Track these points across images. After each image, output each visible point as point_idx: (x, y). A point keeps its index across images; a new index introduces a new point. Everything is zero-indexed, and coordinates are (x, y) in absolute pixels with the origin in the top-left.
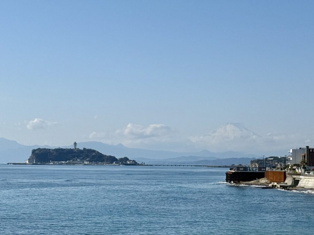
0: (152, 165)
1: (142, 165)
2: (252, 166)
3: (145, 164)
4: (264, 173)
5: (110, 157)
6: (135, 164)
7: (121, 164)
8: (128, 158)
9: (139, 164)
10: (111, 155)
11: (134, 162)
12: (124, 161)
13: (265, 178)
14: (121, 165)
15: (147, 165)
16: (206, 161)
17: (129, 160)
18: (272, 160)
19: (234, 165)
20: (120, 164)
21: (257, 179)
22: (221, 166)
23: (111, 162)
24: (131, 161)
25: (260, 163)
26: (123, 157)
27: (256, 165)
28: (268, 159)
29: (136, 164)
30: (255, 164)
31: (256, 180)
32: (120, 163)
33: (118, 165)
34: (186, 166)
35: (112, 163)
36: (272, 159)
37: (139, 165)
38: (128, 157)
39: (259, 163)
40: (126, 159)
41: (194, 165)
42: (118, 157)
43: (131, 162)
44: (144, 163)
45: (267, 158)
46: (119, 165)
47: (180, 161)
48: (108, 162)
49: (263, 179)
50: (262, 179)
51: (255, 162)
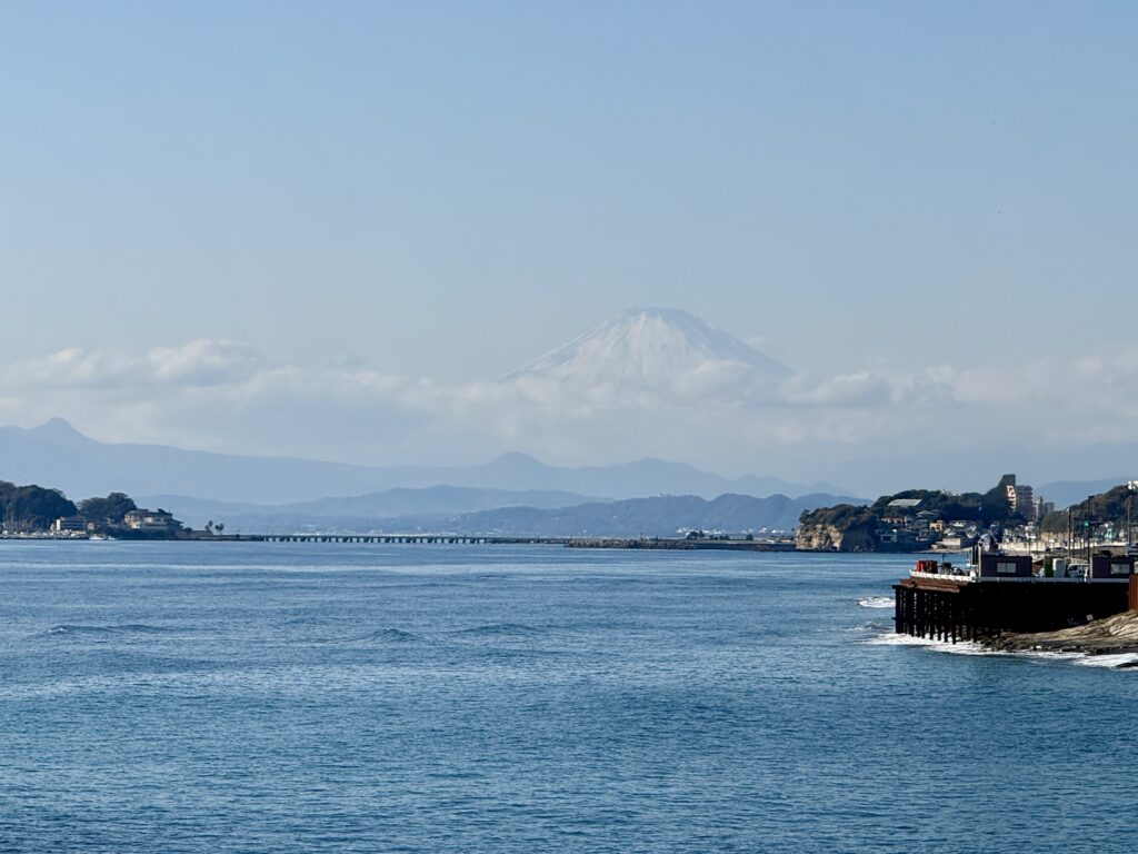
0: (261, 539)
1: (206, 535)
2: (810, 539)
3: (225, 532)
4: (1125, 586)
5: (36, 492)
6: (167, 529)
7: (97, 532)
8: (130, 501)
9: (189, 530)
10: (40, 485)
11: (162, 522)
12: (111, 515)
13: (1131, 611)
14: (95, 538)
15: (237, 538)
16: (525, 512)
17: (134, 508)
18: (911, 511)
19: (702, 535)
20: (90, 533)
21: (1089, 617)
22: (638, 538)
23: (38, 521)
24: (146, 513)
25: (853, 527)
26: (105, 496)
27: (828, 537)
28: (891, 504)
29: (177, 533)
30: (823, 529)
31: (1086, 623)
32: (91, 526)
33: (81, 538)
34: (443, 539)
35: (47, 528)
36: (916, 502)
37: (189, 535)
38: (130, 496)
39: (844, 527)
40: (121, 504)
41: (490, 534)
42: (77, 495)
43: (150, 520)
44: (220, 528)
45: (885, 501)
46: (87, 538)
47: (383, 514)
48: (24, 524)
49: (1123, 617)
50: (1115, 619)
51: (823, 523)
